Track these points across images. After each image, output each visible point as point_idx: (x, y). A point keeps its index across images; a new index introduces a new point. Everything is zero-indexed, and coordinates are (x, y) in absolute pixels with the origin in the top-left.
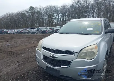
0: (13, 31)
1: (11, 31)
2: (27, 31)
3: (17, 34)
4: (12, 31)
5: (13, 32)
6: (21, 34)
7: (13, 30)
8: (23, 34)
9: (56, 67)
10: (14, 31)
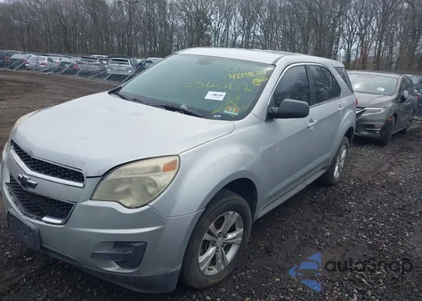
0: (46, 61)
1: (37, 59)
2: (97, 68)
3: (58, 74)
4: (41, 62)
5: (44, 64)
6: (70, 77)
7: (45, 59)
8: (78, 77)
9: (32, 217)
10: (50, 60)
